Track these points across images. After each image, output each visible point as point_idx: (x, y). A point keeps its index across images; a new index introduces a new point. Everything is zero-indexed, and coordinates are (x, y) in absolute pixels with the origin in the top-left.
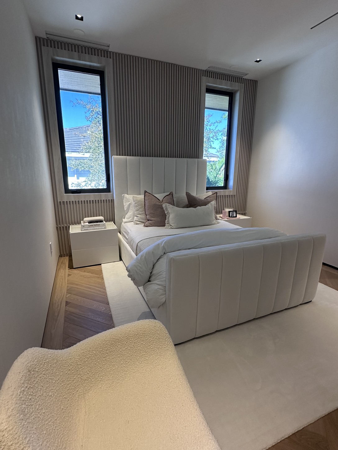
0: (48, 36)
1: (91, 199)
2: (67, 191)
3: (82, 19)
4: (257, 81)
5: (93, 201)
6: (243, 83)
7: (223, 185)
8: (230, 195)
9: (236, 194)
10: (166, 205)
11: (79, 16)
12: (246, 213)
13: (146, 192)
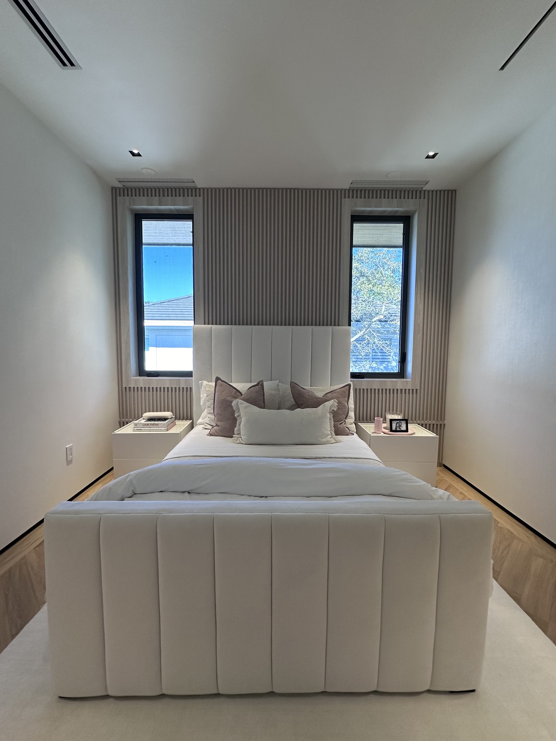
0: (125, 184)
1: (166, 386)
2: (142, 372)
3: (139, 155)
4: (455, 191)
5: (168, 388)
6: (424, 198)
7: (396, 371)
8: (405, 390)
9: (418, 388)
10: (238, 402)
11: (136, 152)
12: (444, 425)
13: (218, 379)
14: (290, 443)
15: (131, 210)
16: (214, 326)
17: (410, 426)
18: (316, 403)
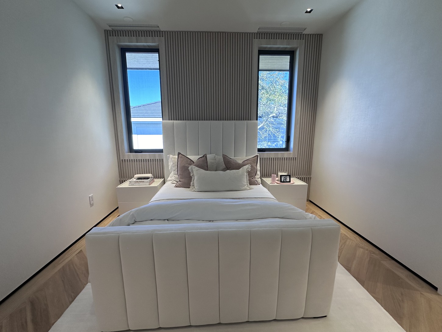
0: (113, 28)
3: (122, 8)
4: (322, 35)
6: (303, 39)
7: (284, 147)
8: (289, 158)
9: (297, 157)
10: (192, 167)
11: (120, 5)
12: (311, 178)
13: (179, 154)
14: (224, 190)
15: (119, 46)
16: (175, 121)
17: (291, 179)
18: (238, 167)
